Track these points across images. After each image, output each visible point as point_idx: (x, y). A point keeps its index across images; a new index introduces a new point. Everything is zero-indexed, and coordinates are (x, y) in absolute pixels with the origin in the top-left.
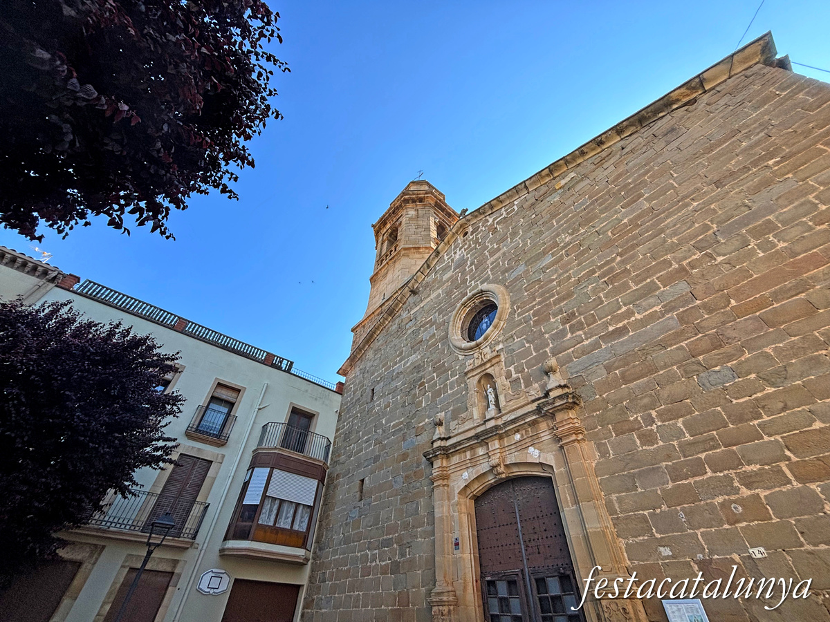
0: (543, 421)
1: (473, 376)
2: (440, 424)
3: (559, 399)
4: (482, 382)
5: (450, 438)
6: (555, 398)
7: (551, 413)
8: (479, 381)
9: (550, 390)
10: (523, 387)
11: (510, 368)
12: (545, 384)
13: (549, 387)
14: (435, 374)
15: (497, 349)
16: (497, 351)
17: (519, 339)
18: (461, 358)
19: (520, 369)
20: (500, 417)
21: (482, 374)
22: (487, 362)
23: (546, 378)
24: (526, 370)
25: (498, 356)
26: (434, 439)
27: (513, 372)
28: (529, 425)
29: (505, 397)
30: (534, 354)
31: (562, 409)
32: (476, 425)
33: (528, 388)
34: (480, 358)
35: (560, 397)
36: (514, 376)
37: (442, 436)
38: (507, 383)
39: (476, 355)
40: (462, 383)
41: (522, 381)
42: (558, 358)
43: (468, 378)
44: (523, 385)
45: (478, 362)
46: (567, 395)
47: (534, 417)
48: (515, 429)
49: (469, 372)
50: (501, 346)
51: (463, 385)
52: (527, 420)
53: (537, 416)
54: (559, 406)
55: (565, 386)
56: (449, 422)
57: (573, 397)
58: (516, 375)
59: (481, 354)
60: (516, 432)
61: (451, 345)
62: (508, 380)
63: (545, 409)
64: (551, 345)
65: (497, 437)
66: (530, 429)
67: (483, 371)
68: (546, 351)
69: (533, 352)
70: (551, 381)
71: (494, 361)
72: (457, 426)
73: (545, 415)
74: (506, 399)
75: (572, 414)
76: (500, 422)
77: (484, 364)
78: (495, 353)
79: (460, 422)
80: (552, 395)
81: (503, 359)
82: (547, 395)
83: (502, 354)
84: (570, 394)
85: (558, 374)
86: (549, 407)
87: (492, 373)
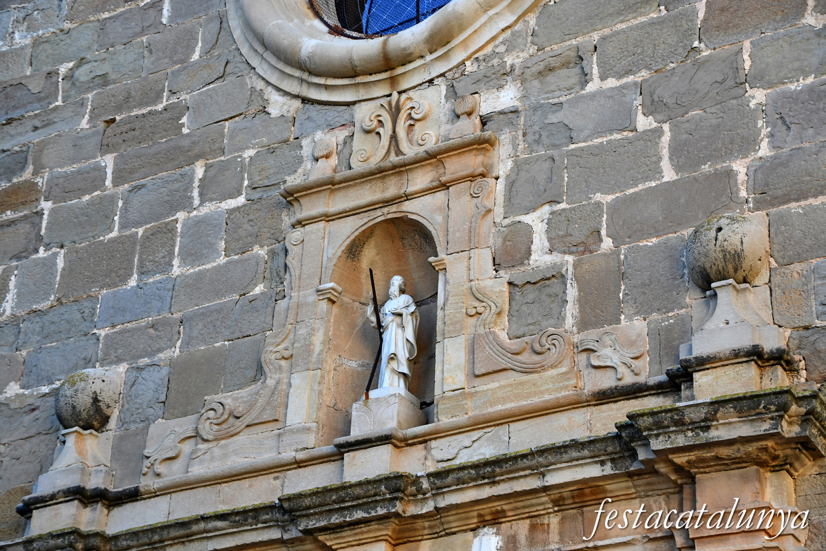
0: (628, 498)
1: (328, 218)
2: (95, 419)
3: (740, 412)
4: (369, 254)
5: (133, 496)
6: (718, 404)
7: (678, 469)
8: (354, 250)
9: (703, 363)
10: (569, 322)
11: (527, 219)
12: (685, 331)
13: (701, 347)
14: (108, 162)
15: (485, 109)
16: (484, 121)
17: (612, 83)
18: (278, 105)
19: (579, 234)
20: (424, 440)
21: (380, 215)
22: (418, 162)
23: (693, 299)
24: (607, 244)
25: (482, 144)
26: (44, 487)
27: (540, 241)
28: (558, 502)
29: (472, 351)
30: (669, 175)
31: (737, 463)
32: (289, 455)
33: (593, 334)
34: (386, 132)
35: (746, 404)
36: (541, 257)
37: (93, 483)
38: (496, 286)
39: (364, 114)
40: (257, 239)
41: (572, 292)
42: (783, 219)
43: (300, 223)
44: (571, 311)
45: (368, 153)
46: (779, 401)
47: (594, 471)
48: (486, 509)
49: (309, 190)
50: (507, 97)
51: (261, 252)
52: (553, 479)
53: (608, 469)
54: (730, 443)
55: (780, 359)
56: (147, 421)
57: (807, 418)
58: (549, 259)
59: (395, 112)
60: (483, 523)
61: (234, 23)
62: (505, 275)
63: (657, 444)
64: (764, 150)
65: (388, 530)
66: (554, 521)
67: (387, 202)
68: (730, 174)
69: (665, 164)
70: (716, 321)
71: (455, 166)
72: (187, 447)
73: (649, 469)
74: (472, 361)
75: (779, 490)
76: (414, 463)
77: (402, 169)
78: (469, 128)
79: (207, 430)
80: (707, 386)
81: (504, 167)
82: (679, 379)
83: (505, 138)
84: (799, 400)
85: (757, 297)
86: (681, 441)
87: (434, 223)
